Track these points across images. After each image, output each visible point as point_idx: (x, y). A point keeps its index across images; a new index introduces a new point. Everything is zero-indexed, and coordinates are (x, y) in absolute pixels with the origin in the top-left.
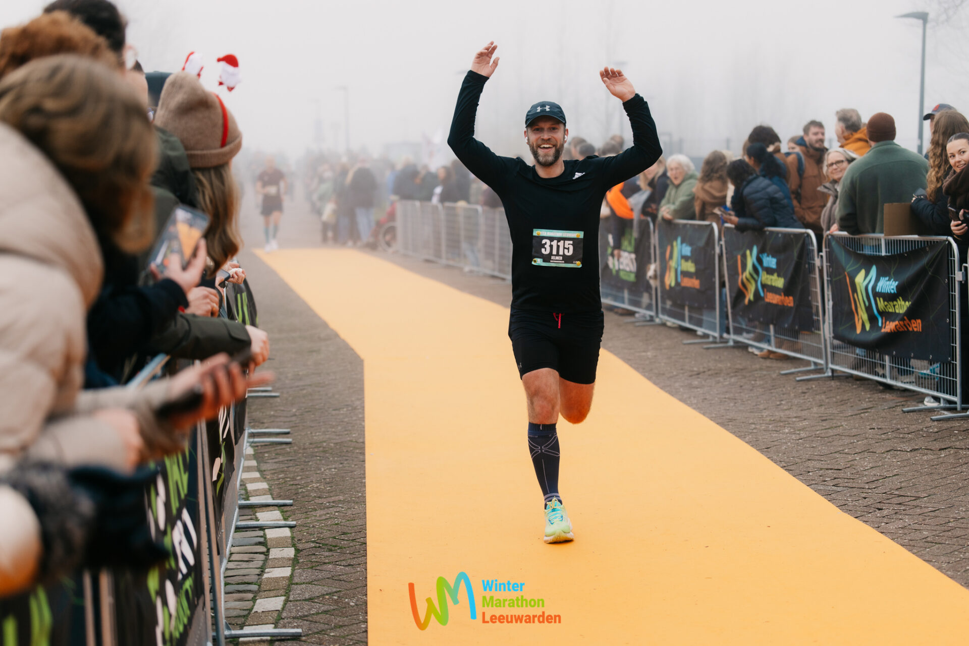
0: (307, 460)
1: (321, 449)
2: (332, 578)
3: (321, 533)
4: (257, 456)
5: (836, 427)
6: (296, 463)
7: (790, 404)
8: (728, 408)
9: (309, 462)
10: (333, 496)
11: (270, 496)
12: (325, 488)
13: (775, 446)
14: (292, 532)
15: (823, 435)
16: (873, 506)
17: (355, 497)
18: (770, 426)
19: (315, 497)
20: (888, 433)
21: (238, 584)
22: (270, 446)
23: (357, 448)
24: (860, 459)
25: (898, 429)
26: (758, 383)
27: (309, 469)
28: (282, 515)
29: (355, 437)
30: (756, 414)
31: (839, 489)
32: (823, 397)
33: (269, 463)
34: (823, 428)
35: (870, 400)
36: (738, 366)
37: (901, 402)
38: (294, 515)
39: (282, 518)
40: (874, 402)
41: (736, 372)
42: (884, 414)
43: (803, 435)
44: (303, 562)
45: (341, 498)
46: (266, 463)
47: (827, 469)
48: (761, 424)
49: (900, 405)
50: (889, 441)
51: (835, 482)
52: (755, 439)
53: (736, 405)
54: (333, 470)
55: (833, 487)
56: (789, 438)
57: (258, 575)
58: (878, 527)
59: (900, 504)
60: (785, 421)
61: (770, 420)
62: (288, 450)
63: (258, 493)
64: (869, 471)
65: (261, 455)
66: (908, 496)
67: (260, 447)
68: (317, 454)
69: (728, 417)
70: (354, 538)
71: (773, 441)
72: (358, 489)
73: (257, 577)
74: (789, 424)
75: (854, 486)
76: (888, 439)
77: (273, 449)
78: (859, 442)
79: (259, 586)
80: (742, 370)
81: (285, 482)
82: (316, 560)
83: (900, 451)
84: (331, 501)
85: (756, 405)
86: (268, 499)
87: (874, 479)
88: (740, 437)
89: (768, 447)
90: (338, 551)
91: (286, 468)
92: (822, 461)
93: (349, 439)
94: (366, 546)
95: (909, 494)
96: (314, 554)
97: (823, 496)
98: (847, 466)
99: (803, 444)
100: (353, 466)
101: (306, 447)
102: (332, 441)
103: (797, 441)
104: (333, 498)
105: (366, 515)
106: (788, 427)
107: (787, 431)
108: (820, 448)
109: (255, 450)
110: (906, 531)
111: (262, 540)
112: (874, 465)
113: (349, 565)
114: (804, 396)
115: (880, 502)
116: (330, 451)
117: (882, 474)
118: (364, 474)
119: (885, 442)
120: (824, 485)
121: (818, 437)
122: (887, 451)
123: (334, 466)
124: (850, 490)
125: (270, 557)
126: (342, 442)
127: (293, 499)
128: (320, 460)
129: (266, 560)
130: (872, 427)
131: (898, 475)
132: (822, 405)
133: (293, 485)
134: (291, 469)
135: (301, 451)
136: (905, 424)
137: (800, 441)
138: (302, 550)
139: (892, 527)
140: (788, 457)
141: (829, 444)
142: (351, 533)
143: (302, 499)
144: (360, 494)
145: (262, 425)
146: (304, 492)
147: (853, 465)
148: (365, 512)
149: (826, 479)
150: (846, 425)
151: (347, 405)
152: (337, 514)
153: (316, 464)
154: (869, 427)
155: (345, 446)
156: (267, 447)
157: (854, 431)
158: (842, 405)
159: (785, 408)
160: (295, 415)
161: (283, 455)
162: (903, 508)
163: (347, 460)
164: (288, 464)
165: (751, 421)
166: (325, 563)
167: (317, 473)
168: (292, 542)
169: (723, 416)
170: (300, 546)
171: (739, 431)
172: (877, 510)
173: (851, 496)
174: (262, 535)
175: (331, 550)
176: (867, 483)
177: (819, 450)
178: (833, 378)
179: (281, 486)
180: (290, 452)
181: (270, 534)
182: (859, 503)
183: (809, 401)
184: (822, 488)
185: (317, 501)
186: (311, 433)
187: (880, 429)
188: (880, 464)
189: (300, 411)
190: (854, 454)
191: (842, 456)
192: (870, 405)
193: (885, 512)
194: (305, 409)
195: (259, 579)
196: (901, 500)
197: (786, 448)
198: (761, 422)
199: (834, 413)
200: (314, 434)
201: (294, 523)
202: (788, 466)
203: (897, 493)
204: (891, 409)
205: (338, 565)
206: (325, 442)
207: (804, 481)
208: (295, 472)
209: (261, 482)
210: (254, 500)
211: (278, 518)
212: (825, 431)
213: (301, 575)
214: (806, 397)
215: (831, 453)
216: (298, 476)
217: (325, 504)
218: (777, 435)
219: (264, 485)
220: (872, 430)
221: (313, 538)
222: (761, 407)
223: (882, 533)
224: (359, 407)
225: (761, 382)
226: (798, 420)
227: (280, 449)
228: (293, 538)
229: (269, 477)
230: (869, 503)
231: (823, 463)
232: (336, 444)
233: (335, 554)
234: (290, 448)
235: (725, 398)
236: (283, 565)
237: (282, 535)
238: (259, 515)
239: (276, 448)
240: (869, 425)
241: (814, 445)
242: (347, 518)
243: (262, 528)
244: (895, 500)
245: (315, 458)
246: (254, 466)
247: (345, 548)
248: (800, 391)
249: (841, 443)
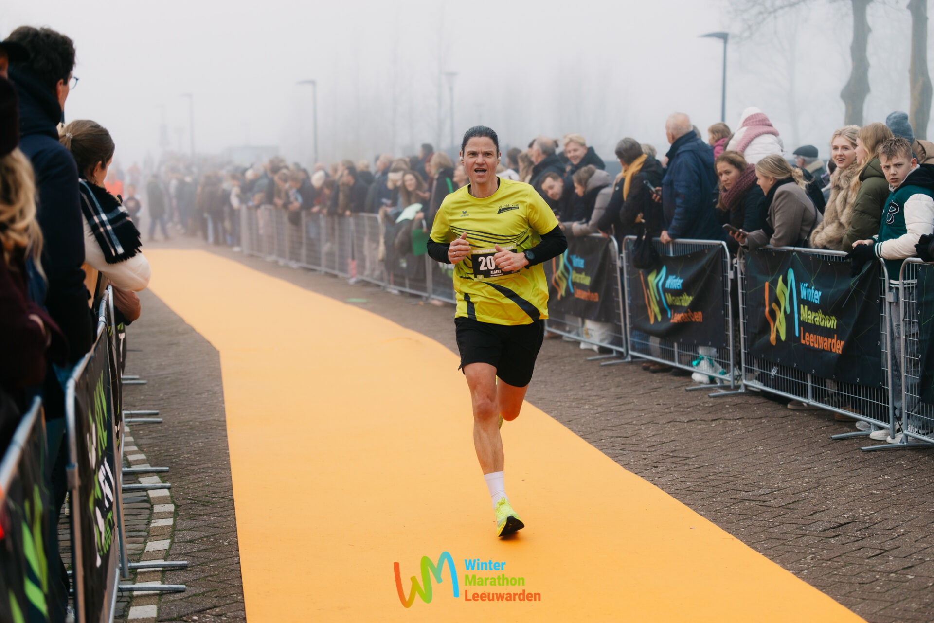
0: (177, 436)
1: (188, 427)
2: (208, 526)
3: (195, 493)
4: (132, 433)
5: (628, 403)
6: (168, 438)
7: (592, 385)
8: (539, 389)
9: (178, 437)
10: (203, 464)
11: (149, 465)
12: (195, 458)
13: (576, 419)
14: (171, 492)
15: (617, 410)
16: (650, 465)
17: (221, 465)
18: (574, 404)
19: (187, 465)
20: (670, 407)
21: (131, 531)
22: (144, 425)
23: (220, 426)
24: (645, 429)
25: (680, 404)
26: (567, 368)
27: (179, 443)
28: (161, 480)
29: (217, 417)
30: (562, 394)
31: (625, 452)
32: (621, 379)
33: (144, 438)
34: (617, 404)
35: (661, 381)
36: (551, 354)
37: (686, 382)
38: (171, 479)
39: (160, 481)
40: (663, 383)
41: (549, 359)
42: (670, 393)
43: (600, 410)
44: (182, 514)
45: (210, 465)
46: (141, 438)
47: (617, 437)
48: (566, 402)
49: (684, 385)
50: (671, 414)
51: (623, 447)
52: (559, 414)
53: (547, 386)
54: (200, 444)
55: (621, 451)
56: (588, 413)
57: (146, 524)
58: (652, 480)
59: (673, 463)
60: (586, 399)
61: (574, 398)
62: (160, 428)
63: (138, 463)
64: (651, 438)
65: (136, 432)
66: (680, 457)
67: (135, 426)
68: (185, 431)
69: (538, 396)
70: (223, 496)
71: (574, 416)
72: (223, 458)
73: (145, 526)
74: (589, 401)
75: (637, 449)
76: (670, 413)
77: (146, 427)
78: (646, 416)
79: (148, 533)
80: (554, 357)
81: (160, 454)
82: (193, 513)
83: (679, 421)
84: (201, 468)
85: (564, 386)
86: (147, 467)
87: (654, 444)
88: (547, 412)
89: (571, 419)
90: (211, 506)
91: (159, 443)
92: (613, 430)
93: (212, 418)
94: (234, 502)
95: (681, 455)
96: (191, 509)
97: (611, 458)
98: (633, 434)
99: (599, 418)
100: (217, 440)
101: (175, 425)
102: (197, 420)
103: (595, 415)
104: (202, 465)
105: (231, 478)
106: (588, 404)
107: (587, 407)
108: (613, 421)
109: (130, 429)
110: (674, 483)
111: (146, 498)
112: (657, 433)
113: (221, 516)
114: (605, 379)
115: (656, 462)
116: (197, 429)
117: (662, 440)
118: (228, 446)
119: (668, 415)
120: (613, 449)
121: (612, 412)
122: (669, 422)
123: (200, 441)
124: (634, 453)
125: (154, 512)
126: (206, 421)
127: (169, 467)
128: (188, 436)
129: (152, 513)
130: (659, 403)
131: (674, 440)
132: (618, 386)
133: (167, 456)
134: (164, 443)
135: (171, 429)
136: (686, 400)
137: (597, 415)
138: (180, 506)
139: (663, 480)
140: (586, 428)
141: (620, 417)
142: (220, 492)
143: (176, 467)
144: (225, 462)
145: (134, 408)
146: (177, 461)
147: (639, 433)
148: (231, 476)
149: (616, 445)
150: (637, 402)
151: (208, 390)
152: (207, 478)
153: (185, 439)
154: (656, 403)
155: (209, 424)
156: (140, 426)
157: (643, 407)
158: (636, 385)
159: (588, 388)
160: (162, 399)
161: (155, 432)
162: (675, 466)
163: (211, 436)
164: (160, 439)
165: (558, 399)
166: (201, 515)
167: (187, 447)
168: (171, 499)
169: (534, 396)
170: (179, 503)
171: (547, 408)
172: (654, 468)
173: (634, 457)
174: (146, 494)
175: (204, 505)
176: (648, 447)
177: (612, 422)
178: (631, 363)
179: (157, 457)
180: (161, 430)
181: (152, 494)
182: (640, 463)
183: (609, 383)
184: (611, 452)
185: (189, 468)
186: (179, 414)
187: (665, 404)
188: (661, 432)
189: (167, 396)
190: (641, 425)
191: (630, 426)
192: (660, 385)
193: (660, 469)
194: (171, 393)
195: (147, 527)
196: (674, 460)
197: (584, 421)
198: (566, 400)
199: (628, 393)
200: (180, 415)
201: (170, 485)
202: (585, 435)
203: (671, 454)
204: (677, 389)
205: (211, 516)
206: (191, 421)
207: (597, 447)
208: (167, 446)
209: (140, 453)
210: (135, 468)
211: (158, 482)
212: (618, 407)
213: (181, 524)
214: (607, 379)
215: (622, 424)
216: (171, 449)
217: (196, 470)
218: (578, 411)
219: (142, 456)
220: (658, 406)
221: (189, 496)
222: (568, 388)
223: (654, 484)
224: (218, 392)
225: (570, 367)
226: (597, 398)
227: (153, 427)
228: (172, 497)
229: (145, 450)
230: (648, 463)
231: (614, 432)
232: (201, 422)
233: (208, 508)
234: (161, 426)
235: (537, 381)
236: (165, 517)
237: (163, 494)
238: (141, 479)
239: (149, 427)
240: (657, 401)
241: (609, 418)
242: (216, 481)
243: (145, 489)
244: (669, 460)
245: (183, 434)
246: (132, 442)
247: (216, 503)
248: (602, 374)
249: (631, 416)
